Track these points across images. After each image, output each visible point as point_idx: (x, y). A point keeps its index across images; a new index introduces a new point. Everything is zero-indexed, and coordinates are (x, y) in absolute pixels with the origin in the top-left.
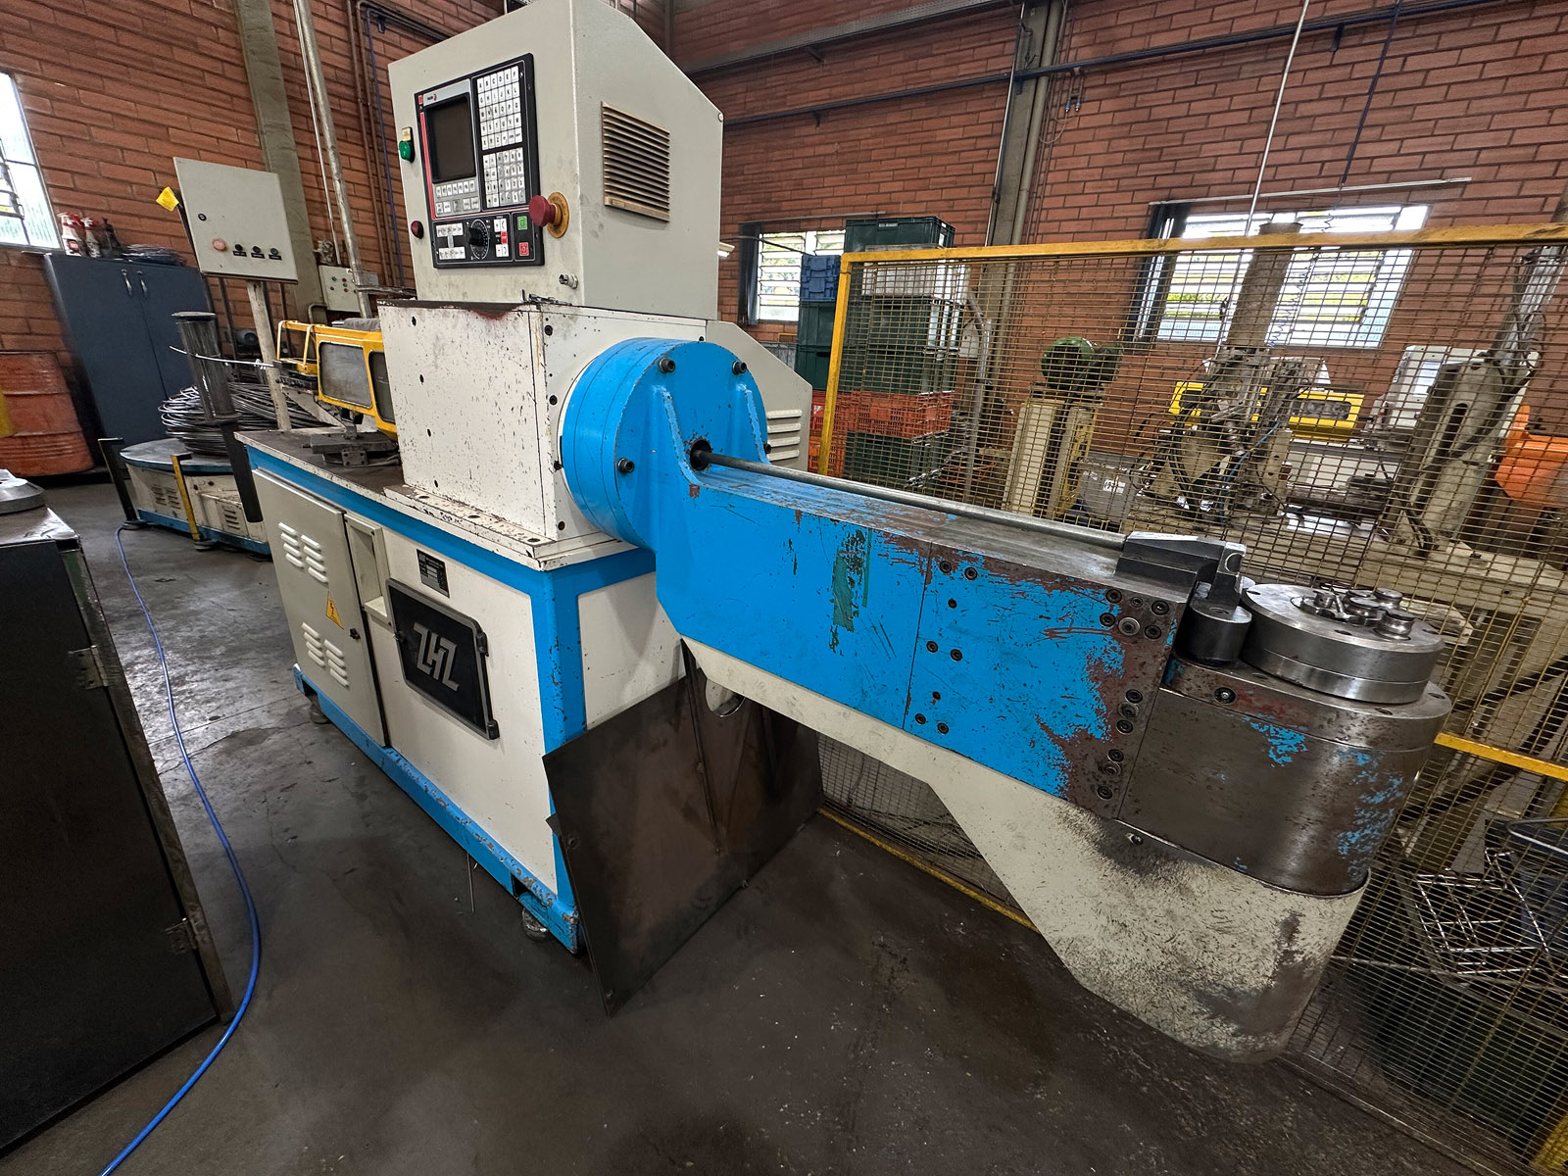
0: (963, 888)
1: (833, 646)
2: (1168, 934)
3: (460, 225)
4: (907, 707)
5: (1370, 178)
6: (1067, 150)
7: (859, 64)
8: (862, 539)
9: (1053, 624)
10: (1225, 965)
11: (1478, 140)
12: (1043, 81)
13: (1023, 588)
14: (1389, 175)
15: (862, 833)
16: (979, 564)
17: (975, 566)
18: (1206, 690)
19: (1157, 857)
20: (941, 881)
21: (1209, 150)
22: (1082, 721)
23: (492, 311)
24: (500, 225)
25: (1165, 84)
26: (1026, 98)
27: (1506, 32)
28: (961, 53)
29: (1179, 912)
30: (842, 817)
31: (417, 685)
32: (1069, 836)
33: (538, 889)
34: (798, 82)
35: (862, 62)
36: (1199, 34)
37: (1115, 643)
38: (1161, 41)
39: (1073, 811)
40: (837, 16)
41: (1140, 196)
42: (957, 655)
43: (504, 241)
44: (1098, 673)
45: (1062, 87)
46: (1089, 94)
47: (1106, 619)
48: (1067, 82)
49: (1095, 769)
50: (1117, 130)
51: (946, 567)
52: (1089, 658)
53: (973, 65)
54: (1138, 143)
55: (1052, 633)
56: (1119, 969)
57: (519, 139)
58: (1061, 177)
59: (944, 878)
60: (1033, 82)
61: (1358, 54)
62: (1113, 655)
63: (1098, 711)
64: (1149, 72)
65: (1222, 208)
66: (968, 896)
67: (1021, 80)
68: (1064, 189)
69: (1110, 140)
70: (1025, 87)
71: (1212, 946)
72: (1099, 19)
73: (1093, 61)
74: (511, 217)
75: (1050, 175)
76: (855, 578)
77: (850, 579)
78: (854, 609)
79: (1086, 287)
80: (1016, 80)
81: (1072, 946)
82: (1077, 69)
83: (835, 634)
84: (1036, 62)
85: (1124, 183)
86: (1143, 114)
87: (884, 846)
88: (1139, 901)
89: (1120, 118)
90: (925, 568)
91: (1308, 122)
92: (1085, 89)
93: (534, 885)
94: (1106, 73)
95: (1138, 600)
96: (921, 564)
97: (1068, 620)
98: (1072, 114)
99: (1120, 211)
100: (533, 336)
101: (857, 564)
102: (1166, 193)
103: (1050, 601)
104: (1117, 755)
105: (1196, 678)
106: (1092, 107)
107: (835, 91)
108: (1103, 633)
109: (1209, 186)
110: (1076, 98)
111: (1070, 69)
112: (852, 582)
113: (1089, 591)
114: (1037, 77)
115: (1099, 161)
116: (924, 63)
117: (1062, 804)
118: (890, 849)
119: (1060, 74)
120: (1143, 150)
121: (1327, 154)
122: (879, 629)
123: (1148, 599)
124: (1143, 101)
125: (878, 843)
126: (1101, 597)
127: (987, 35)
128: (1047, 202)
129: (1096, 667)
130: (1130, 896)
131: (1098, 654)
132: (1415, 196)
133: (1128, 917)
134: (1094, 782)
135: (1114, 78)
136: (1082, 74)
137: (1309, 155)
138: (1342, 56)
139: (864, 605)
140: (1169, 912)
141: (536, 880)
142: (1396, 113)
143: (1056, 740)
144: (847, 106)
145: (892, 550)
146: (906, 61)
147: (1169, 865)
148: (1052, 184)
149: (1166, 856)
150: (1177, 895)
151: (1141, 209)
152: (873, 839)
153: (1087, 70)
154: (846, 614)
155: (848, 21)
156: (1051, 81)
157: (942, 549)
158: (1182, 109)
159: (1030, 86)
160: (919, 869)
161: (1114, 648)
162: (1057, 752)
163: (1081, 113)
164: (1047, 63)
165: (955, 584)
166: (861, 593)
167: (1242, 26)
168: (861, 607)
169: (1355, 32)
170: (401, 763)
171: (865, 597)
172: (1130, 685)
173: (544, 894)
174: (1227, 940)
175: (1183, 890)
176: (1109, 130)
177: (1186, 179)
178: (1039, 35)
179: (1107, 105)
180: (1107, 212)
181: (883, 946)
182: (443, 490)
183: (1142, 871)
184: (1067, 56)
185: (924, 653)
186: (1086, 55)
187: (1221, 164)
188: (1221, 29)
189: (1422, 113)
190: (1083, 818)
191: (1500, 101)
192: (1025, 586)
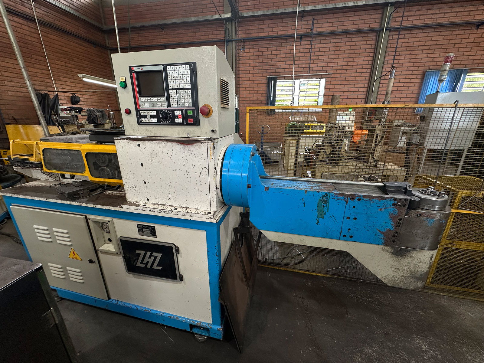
0: (304, 272)
1: (317, 223)
2: (408, 267)
3: (155, 111)
4: (341, 234)
5: (313, 72)
6: (243, 62)
7: (177, 32)
8: (327, 195)
9: (381, 208)
10: (420, 270)
11: (332, 64)
12: (234, 43)
13: (373, 201)
14: (317, 71)
15: (273, 267)
16: (362, 197)
17: (360, 198)
18: (415, 215)
19: (405, 252)
20: (298, 272)
21: (278, 63)
22: (388, 227)
23: (187, 142)
24: (178, 113)
25: (265, 46)
26: (230, 47)
27: (332, 41)
28: (208, 32)
29: (410, 262)
30: (265, 264)
31: (135, 272)
32: (384, 253)
33: (204, 324)
34: (156, 36)
35: (178, 31)
36: (271, 34)
37: (396, 209)
38: (262, 35)
39: (385, 247)
40: (167, 16)
41: (264, 75)
42: (355, 219)
43: (180, 118)
44: (392, 216)
45: (239, 44)
46: (246, 47)
47: (394, 204)
48: (240, 43)
49: (391, 237)
50: (255, 57)
51: (352, 199)
52: (390, 213)
53: (212, 36)
54: (261, 61)
55: (380, 210)
56: (397, 278)
57: (190, 87)
58: (243, 69)
59: (298, 271)
60: (231, 43)
61: (305, 43)
62: (395, 212)
63: (392, 224)
64: (260, 42)
65: (284, 78)
66: (306, 274)
67: (228, 41)
68: (245, 72)
69: (254, 60)
70: (229, 44)
71: (417, 267)
72: (246, 27)
73: (246, 38)
74: (184, 111)
75: (240, 68)
76: (325, 205)
77: (323, 206)
78: (324, 213)
79: (255, 99)
80: (227, 41)
81: (386, 278)
82: (242, 40)
83: (318, 220)
84: (231, 37)
85: (259, 71)
86: (261, 53)
87: (280, 269)
88: (401, 263)
89: (255, 54)
90: (346, 200)
91: (298, 58)
92: (245, 45)
93: (202, 324)
94: (250, 42)
95: (401, 199)
96: (345, 199)
97: (384, 206)
98: (243, 52)
99: (260, 78)
100: (209, 150)
101: (325, 202)
102: (270, 74)
103: (380, 203)
104: (397, 233)
105: (413, 213)
106: (248, 51)
107: (170, 39)
108: (393, 207)
109: (280, 72)
110: (243, 48)
111: (241, 40)
112: (324, 206)
113: (390, 199)
114: (232, 41)
115: (252, 65)
116: (198, 34)
117: (383, 247)
118: (282, 269)
119: (238, 41)
120: (263, 63)
121: (304, 66)
122: (332, 217)
123: (403, 199)
124: (260, 50)
125: (278, 268)
126: (392, 200)
127: (215, 28)
128: (240, 76)
129: (391, 215)
130: (399, 262)
131: (392, 212)
132: (323, 76)
133: (399, 266)
134: (391, 240)
135: (252, 43)
136: (244, 42)
137: (300, 66)
138: (302, 43)
139: (328, 211)
140: (408, 262)
141: (201, 322)
142: (315, 57)
143: (382, 233)
144: (175, 45)
145: (337, 197)
146: (192, 33)
147: (408, 253)
148: (241, 71)
149: (407, 251)
150: (410, 258)
151: (265, 78)
152: (276, 268)
153: (245, 41)
154: (321, 214)
155: (170, 19)
156: (236, 43)
157: (351, 195)
158: (270, 53)
159: (230, 43)
160: (291, 271)
161: (395, 210)
162: (382, 235)
163: (245, 52)
164: (234, 38)
165: (355, 203)
166: (327, 208)
167: (280, 33)
168: (326, 212)
169: (304, 38)
170: (119, 303)
171: (328, 209)
172: (399, 217)
173: (207, 325)
174: (420, 264)
175: (411, 257)
176: (253, 57)
177: (274, 71)
178: (230, 30)
179: (251, 50)
180: (257, 79)
181: (296, 296)
182: (151, 201)
183: (402, 256)
184: (239, 36)
185: (346, 220)
186: (244, 36)
187: (282, 67)
188: (275, 33)
189: (320, 57)
190: (388, 248)
191: (334, 56)
192: (373, 200)
